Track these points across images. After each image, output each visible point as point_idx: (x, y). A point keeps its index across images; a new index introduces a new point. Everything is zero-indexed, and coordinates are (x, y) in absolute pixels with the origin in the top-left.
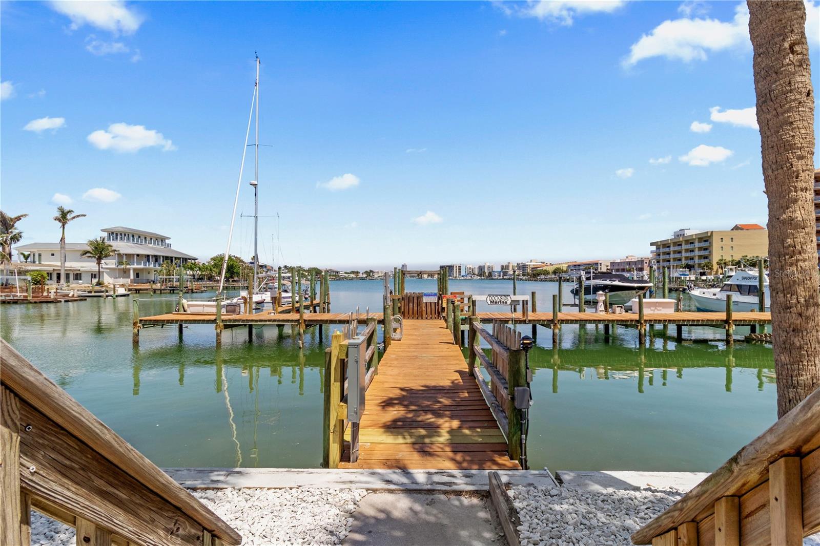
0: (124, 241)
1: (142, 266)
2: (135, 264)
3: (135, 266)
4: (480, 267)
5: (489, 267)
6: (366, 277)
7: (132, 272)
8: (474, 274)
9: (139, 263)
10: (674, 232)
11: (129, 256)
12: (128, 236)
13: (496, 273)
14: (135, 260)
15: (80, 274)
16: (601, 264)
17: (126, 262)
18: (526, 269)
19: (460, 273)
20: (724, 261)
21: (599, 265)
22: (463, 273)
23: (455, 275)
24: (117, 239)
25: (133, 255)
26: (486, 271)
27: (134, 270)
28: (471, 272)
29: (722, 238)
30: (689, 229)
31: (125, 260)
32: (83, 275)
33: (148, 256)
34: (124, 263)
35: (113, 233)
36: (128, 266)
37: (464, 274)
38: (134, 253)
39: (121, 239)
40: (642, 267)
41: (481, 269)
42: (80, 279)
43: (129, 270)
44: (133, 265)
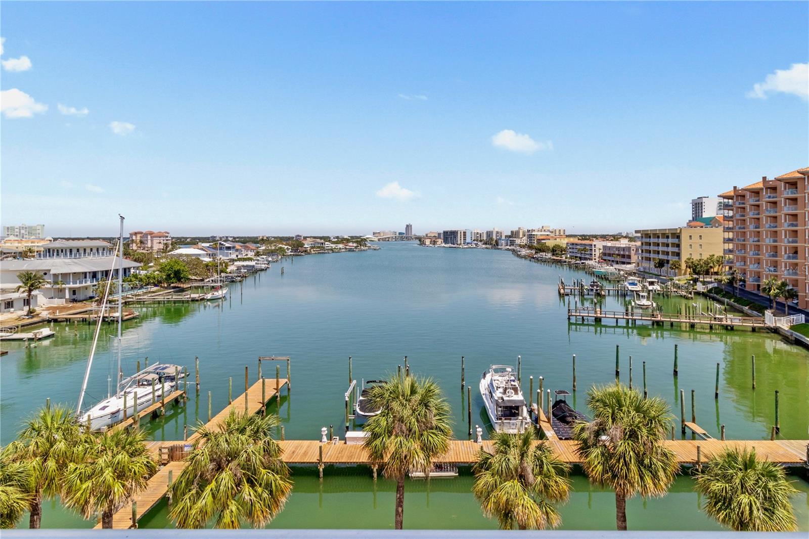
0: (61, 257)
1: (78, 285)
2: (71, 283)
3: (71, 285)
4: (487, 232)
5: (497, 233)
6: (356, 247)
7: (67, 291)
8: (481, 241)
9: (75, 283)
10: (692, 200)
11: (65, 276)
12: (66, 252)
13: (503, 242)
14: (71, 280)
15: (12, 301)
16: (595, 245)
17: (61, 281)
18: (533, 239)
19: (465, 239)
20: (691, 260)
21: (593, 246)
22: (468, 240)
23: (459, 242)
24: (53, 255)
25: (70, 274)
26: (494, 237)
27: (70, 289)
28: (478, 238)
29: (690, 236)
30: (708, 197)
31: (60, 279)
32: (15, 304)
33: (85, 273)
34: (60, 283)
35: (49, 250)
36: (64, 286)
37: (470, 241)
38: (69, 272)
39: (58, 255)
40: (629, 254)
41: (489, 234)
42: (12, 307)
43: (65, 289)
44: (69, 284)
